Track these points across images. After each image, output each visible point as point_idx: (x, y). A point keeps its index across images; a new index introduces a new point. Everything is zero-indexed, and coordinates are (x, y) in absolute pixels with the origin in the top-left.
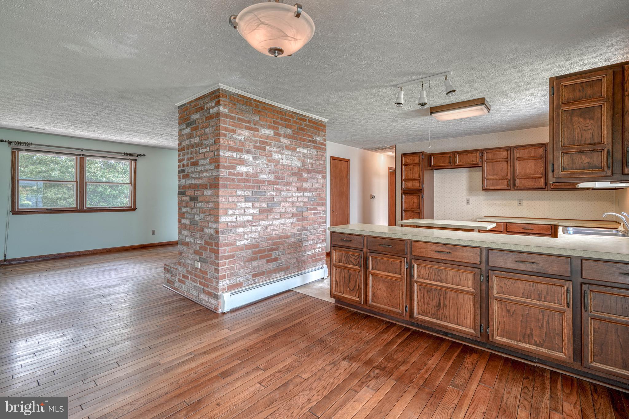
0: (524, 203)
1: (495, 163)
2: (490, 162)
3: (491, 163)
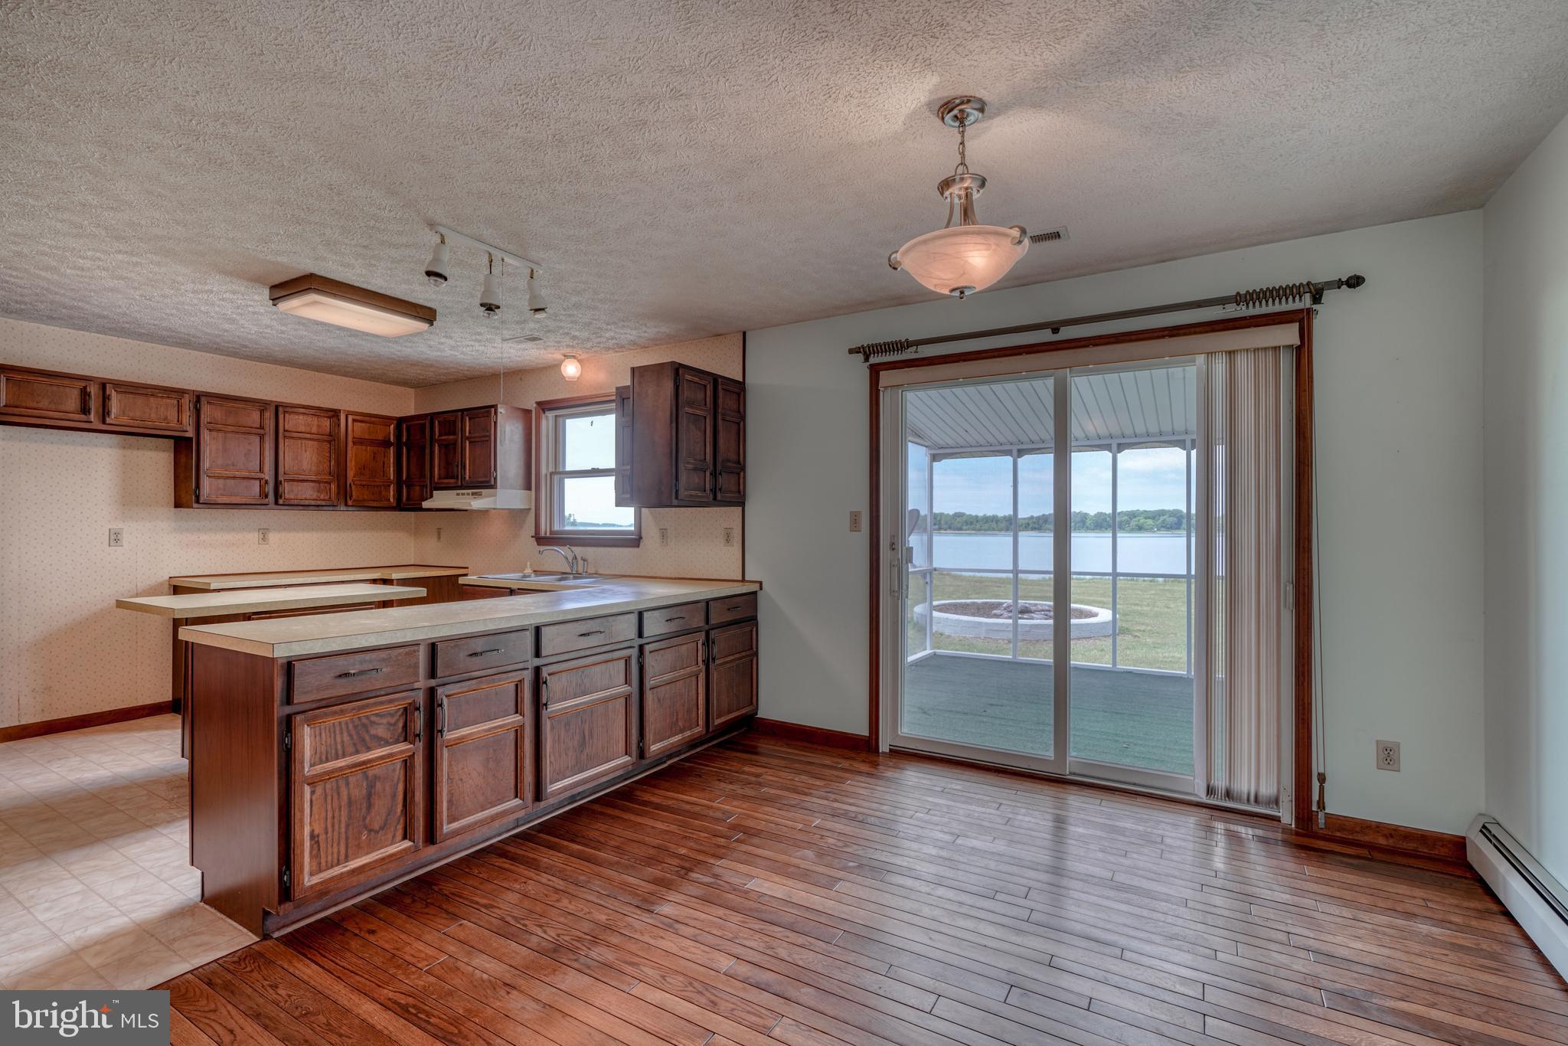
0: (273, 537)
1: (230, 435)
2: (219, 431)
3: (220, 435)
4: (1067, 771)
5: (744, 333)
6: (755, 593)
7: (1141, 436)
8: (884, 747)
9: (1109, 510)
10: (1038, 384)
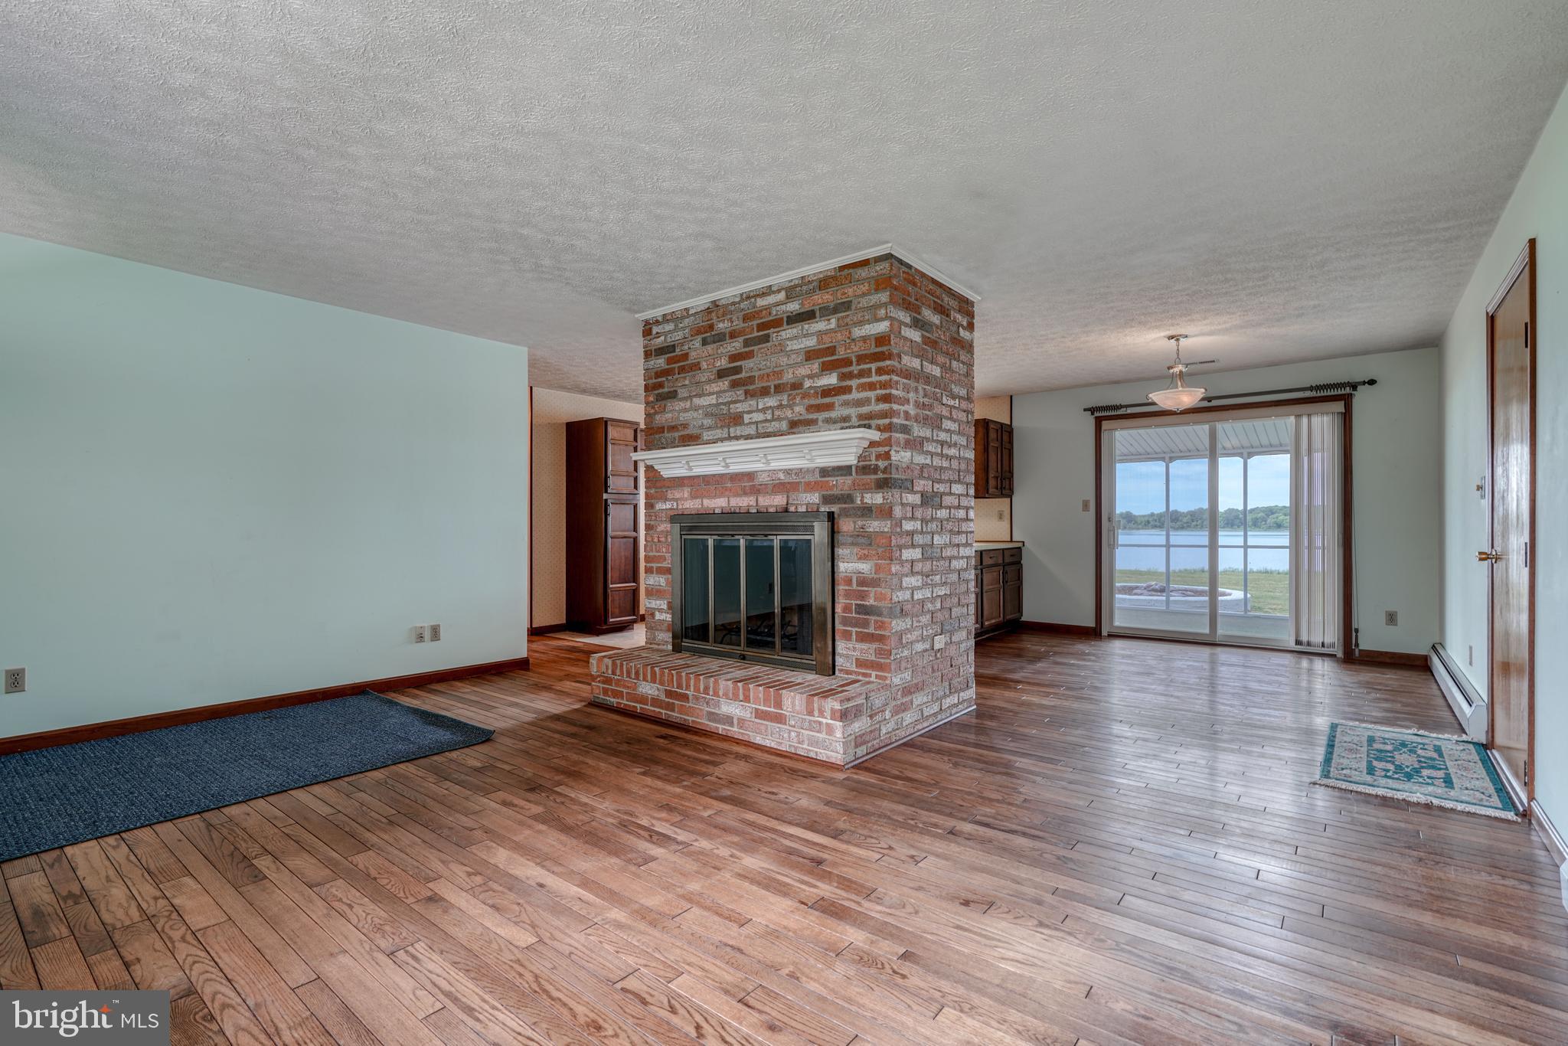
4: (1218, 640)
5: (1011, 397)
6: (1020, 548)
7: (1266, 447)
8: (1104, 633)
9: (1241, 507)
10: (1197, 428)
